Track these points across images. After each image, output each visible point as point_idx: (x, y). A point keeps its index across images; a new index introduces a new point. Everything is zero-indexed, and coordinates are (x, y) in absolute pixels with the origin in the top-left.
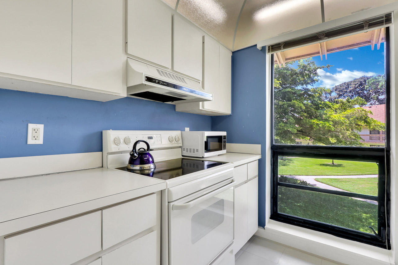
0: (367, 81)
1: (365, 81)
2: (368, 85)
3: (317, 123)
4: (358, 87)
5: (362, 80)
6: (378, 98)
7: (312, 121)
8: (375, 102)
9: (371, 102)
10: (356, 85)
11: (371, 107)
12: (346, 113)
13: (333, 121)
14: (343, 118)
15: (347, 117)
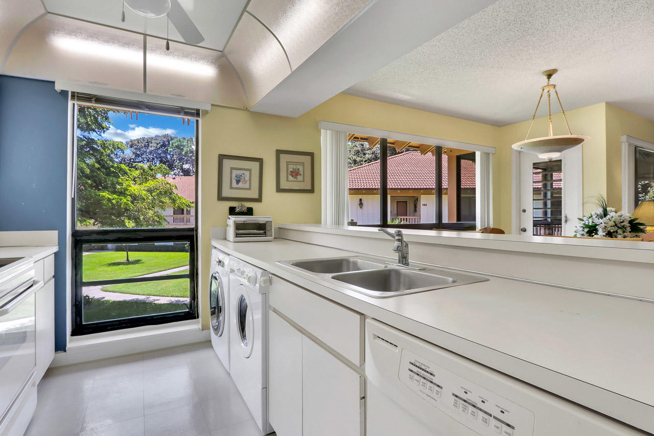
0: (171, 142)
1: (169, 142)
2: (172, 148)
3: (108, 198)
4: (160, 148)
5: (165, 140)
6: (182, 167)
7: (101, 194)
8: (179, 172)
9: (175, 171)
10: (157, 144)
11: (174, 179)
12: (147, 185)
13: (130, 195)
14: (144, 192)
15: (150, 191)
